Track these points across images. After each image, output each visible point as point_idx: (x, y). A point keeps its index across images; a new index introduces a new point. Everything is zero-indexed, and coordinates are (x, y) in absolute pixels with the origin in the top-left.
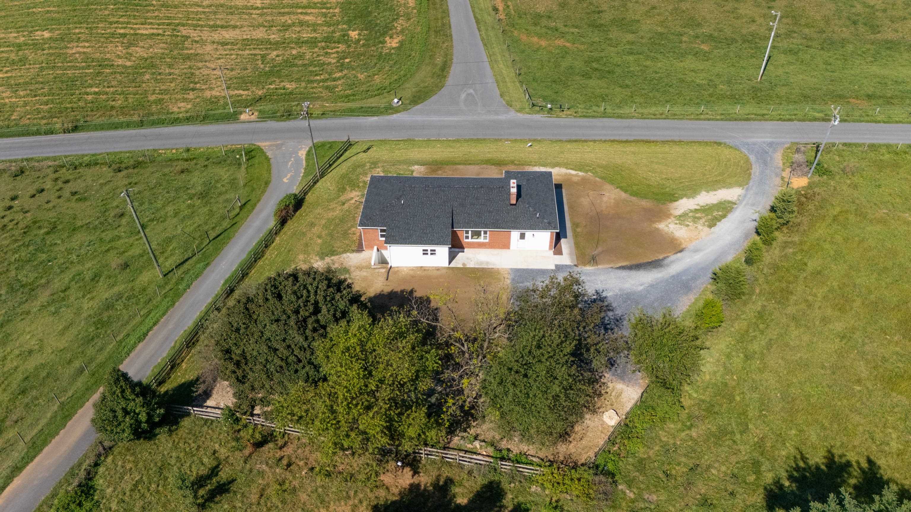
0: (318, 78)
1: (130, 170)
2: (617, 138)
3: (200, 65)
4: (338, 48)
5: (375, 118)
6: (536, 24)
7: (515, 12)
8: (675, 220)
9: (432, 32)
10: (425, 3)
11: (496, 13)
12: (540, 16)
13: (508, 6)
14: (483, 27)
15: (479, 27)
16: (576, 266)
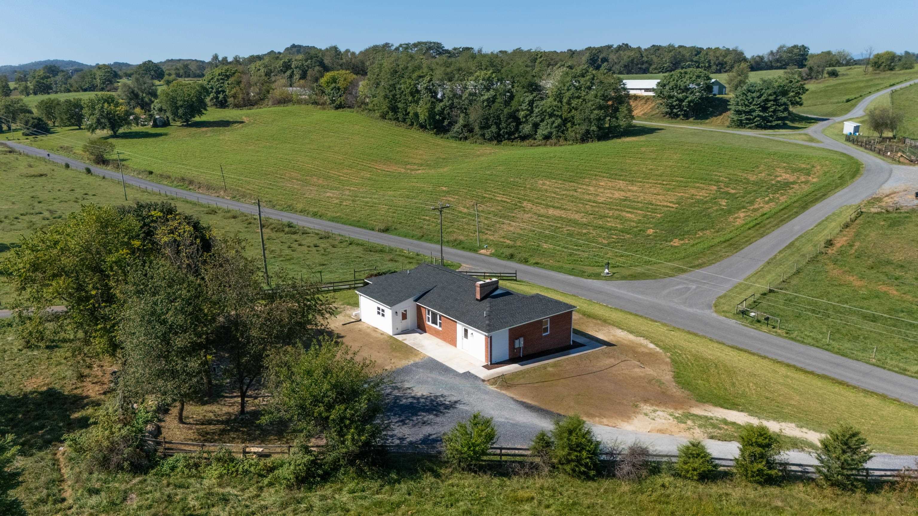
3: (507, 222)
4: (624, 236)
5: (572, 277)
6: (872, 268)
7: (856, 251)
8: (678, 413)
9: (726, 244)
10: (752, 224)
11: (825, 247)
12: (889, 263)
13: (852, 246)
14: (789, 251)
15: (784, 250)
16: (483, 381)
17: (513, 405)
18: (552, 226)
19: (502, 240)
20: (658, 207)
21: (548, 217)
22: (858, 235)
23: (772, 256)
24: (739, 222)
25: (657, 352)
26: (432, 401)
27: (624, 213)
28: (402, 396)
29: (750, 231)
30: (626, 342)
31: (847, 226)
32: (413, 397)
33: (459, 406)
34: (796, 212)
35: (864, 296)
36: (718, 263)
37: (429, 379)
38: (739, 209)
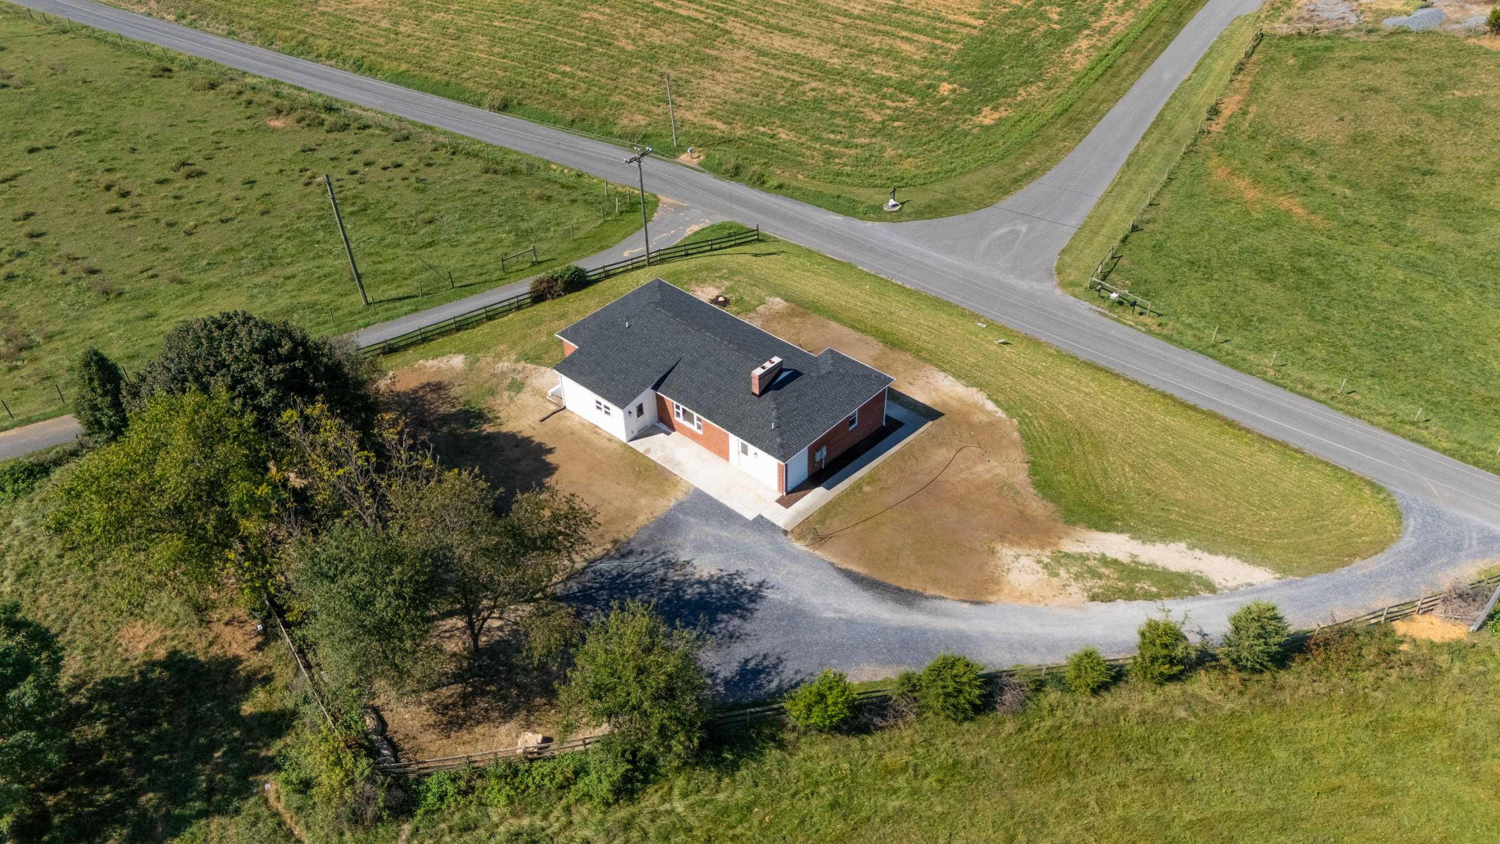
0: (832, 136)
1: (499, 177)
2: (1178, 394)
3: (708, 73)
4: (904, 101)
5: (839, 218)
6: (1271, 158)
7: (1250, 126)
8: (1046, 556)
9: (1064, 119)
10: (1099, 70)
11: (1209, 119)
12: (1295, 146)
13: (1245, 113)
14: (1156, 135)
15: (1149, 132)
16: (785, 532)
17: (839, 581)
18: (786, 79)
19: (708, 122)
20: (953, 27)
21: (774, 57)
22: (1255, 87)
23: (1131, 149)
24: (1081, 64)
25: (1000, 420)
26: (728, 586)
27: (898, 42)
28: (683, 582)
29: (1098, 85)
30: (955, 403)
31: (1240, 68)
32: (699, 582)
33: (766, 592)
34: (1166, 36)
35: (1260, 224)
36: (1056, 168)
37: (710, 540)
38: (1079, 30)
